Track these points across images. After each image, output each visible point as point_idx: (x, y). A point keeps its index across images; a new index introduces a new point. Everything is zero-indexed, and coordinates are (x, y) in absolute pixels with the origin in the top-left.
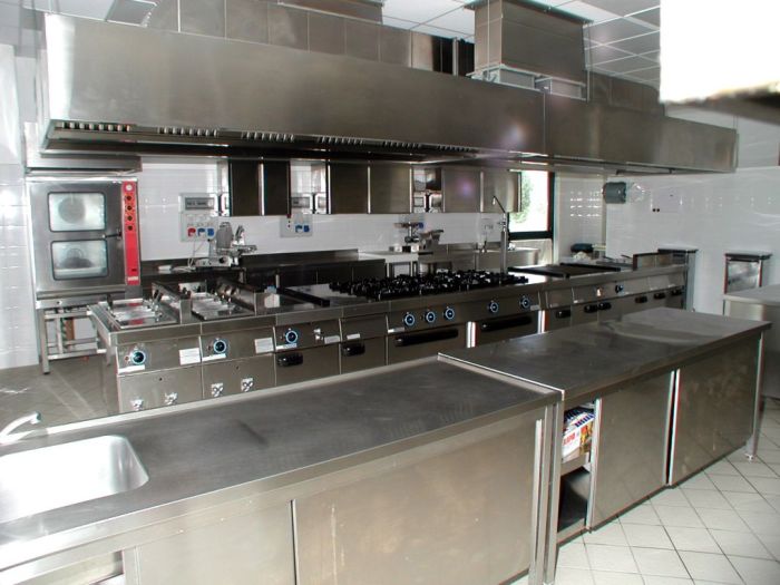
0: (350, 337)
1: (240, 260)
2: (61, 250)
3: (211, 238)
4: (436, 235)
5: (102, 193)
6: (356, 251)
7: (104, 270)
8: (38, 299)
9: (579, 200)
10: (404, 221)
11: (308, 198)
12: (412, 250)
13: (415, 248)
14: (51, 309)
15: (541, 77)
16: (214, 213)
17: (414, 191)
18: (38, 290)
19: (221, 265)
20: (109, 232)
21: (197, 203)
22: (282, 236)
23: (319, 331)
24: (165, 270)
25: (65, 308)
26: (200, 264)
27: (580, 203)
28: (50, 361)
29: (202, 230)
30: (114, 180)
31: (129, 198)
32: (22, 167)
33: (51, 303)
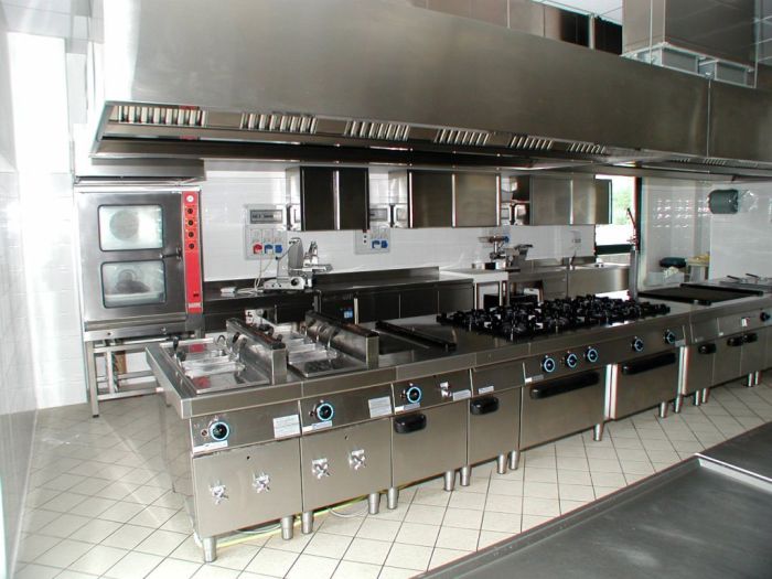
0: (483, 391)
1: (313, 282)
2: (113, 272)
3: (279, 255)
4: (523, 250)
5: (159, 205)
6: (437, 268)
7: (161, 295)
8: (86, 330)
9: (668, 208)
10: (489, 235)
11: (386, 209)
12: (497, 267)
13: (500, 264)
14: (100, 342)
15: (707, 59)
16: (282, 227)
17: (501, 202)
18: (87, 318)
19: (292, 287)
20: (168, 251)
21: (262, 216)
22: (357, 253)
23: (446, 385)
24: (228, 292)
25: (116, 340)
26: (268, 286)
27: (668, 212)
28: (100, 402)
29: (269, 247)
30: (174, 190)
31: (190, 211)
32: (70, 177)
33: (101, 335)
